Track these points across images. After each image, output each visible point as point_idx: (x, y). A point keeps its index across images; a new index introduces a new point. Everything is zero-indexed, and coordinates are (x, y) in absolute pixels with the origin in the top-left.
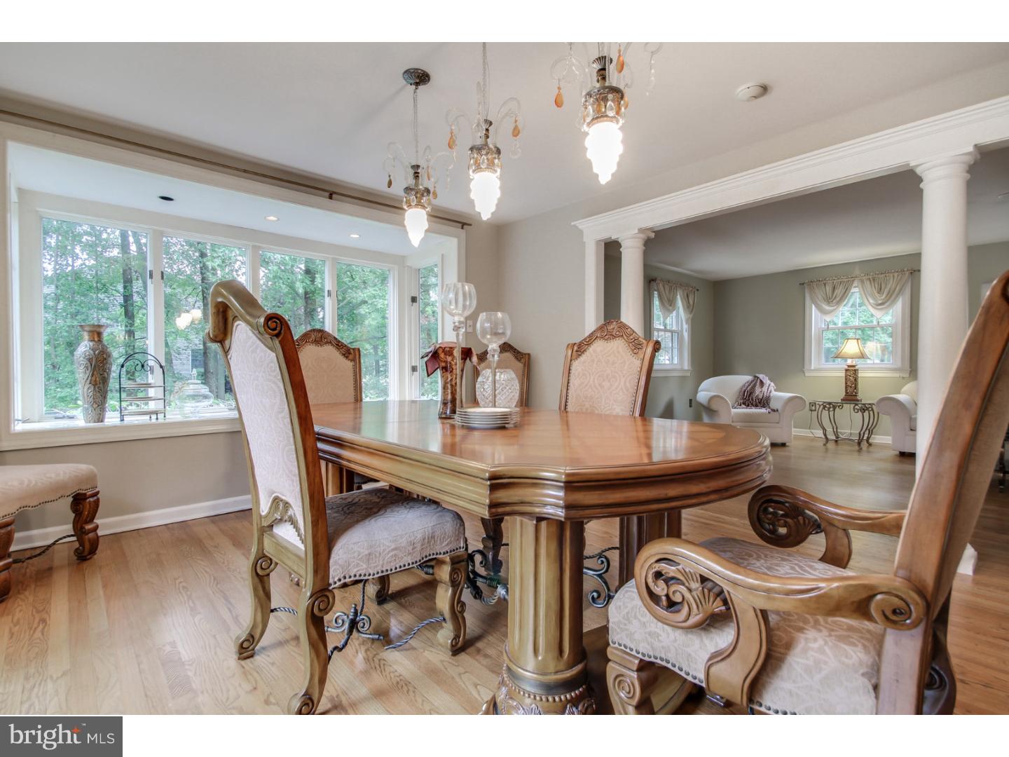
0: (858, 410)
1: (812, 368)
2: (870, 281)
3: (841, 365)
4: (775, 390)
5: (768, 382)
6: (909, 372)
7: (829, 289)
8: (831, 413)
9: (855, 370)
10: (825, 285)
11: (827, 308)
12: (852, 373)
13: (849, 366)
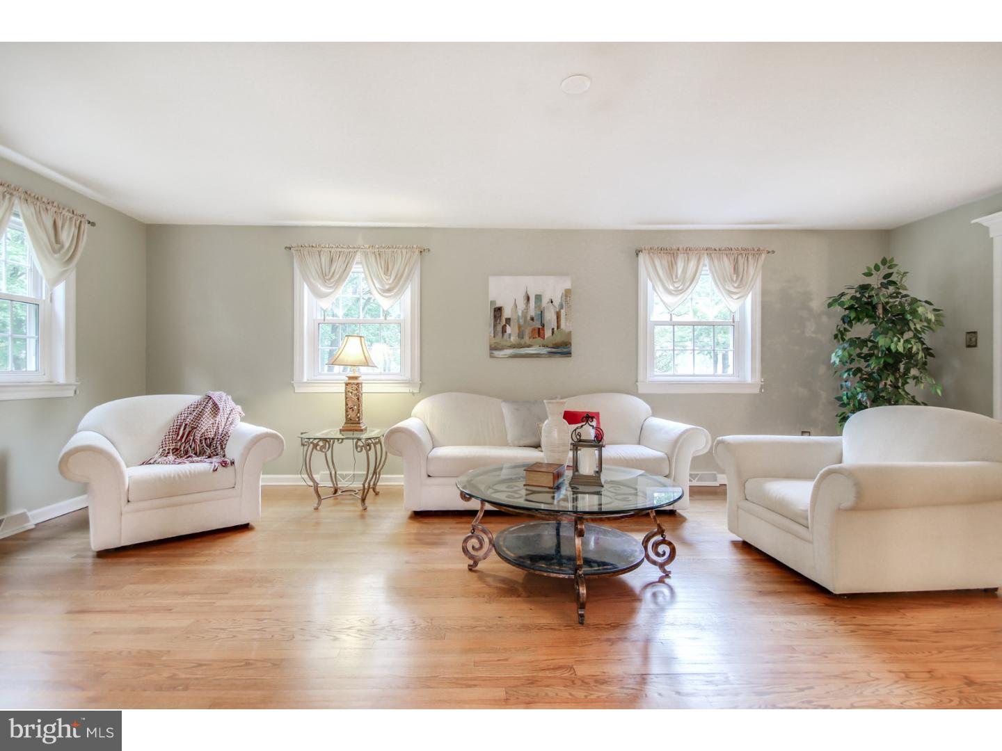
0: (361, 447)
1: (305, 380)
2: (375, 256)
3: (340, 375)
4: (243, 419)
5: (231, 404)
6: (419, 386)
7: (325, 259)
8: (329, 453)
9: (358, 384)
10: (319, 252)
11: (324, 290)
12: (354, 388)
13: (350, 378)
